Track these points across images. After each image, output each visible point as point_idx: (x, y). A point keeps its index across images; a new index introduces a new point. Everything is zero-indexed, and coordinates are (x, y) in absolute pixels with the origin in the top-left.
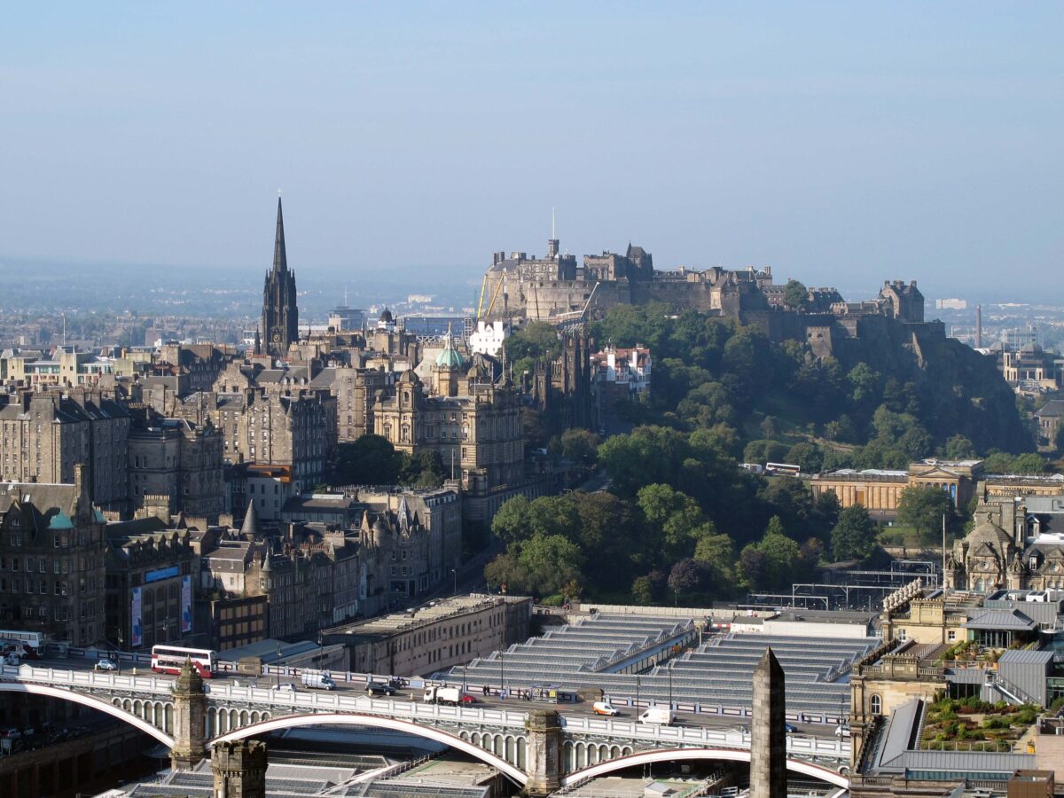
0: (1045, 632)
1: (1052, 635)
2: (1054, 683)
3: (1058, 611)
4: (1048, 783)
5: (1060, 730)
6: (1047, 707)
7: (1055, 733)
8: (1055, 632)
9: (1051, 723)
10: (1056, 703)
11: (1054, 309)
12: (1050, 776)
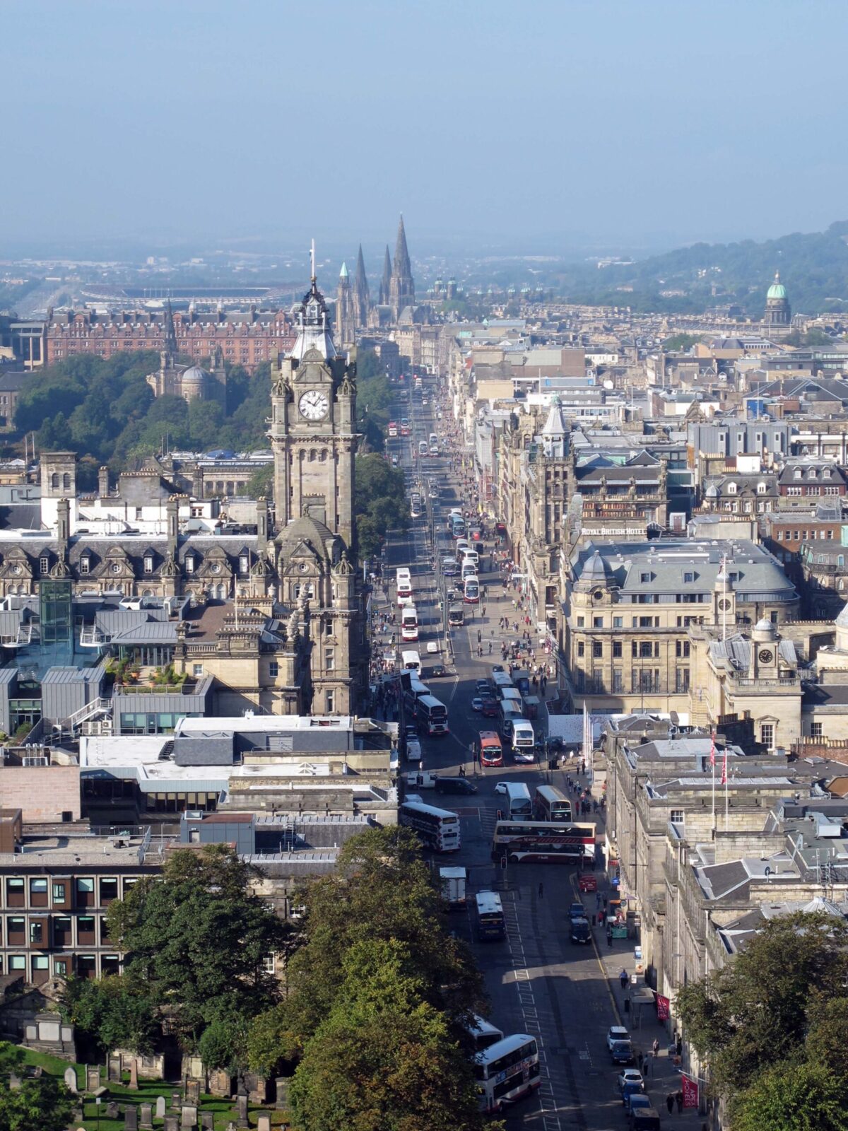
0: (6, 646)
1: (15, 649)
2: (19, 706)
3: (22, 620)
4: (15, 823)
5: (27, 760)
6: (11, 734)
7: (21, 764)
8: (19, 646)
9: (16, 753)
10: (20, 729)
11: (9, 264)
12: (16, 816)
